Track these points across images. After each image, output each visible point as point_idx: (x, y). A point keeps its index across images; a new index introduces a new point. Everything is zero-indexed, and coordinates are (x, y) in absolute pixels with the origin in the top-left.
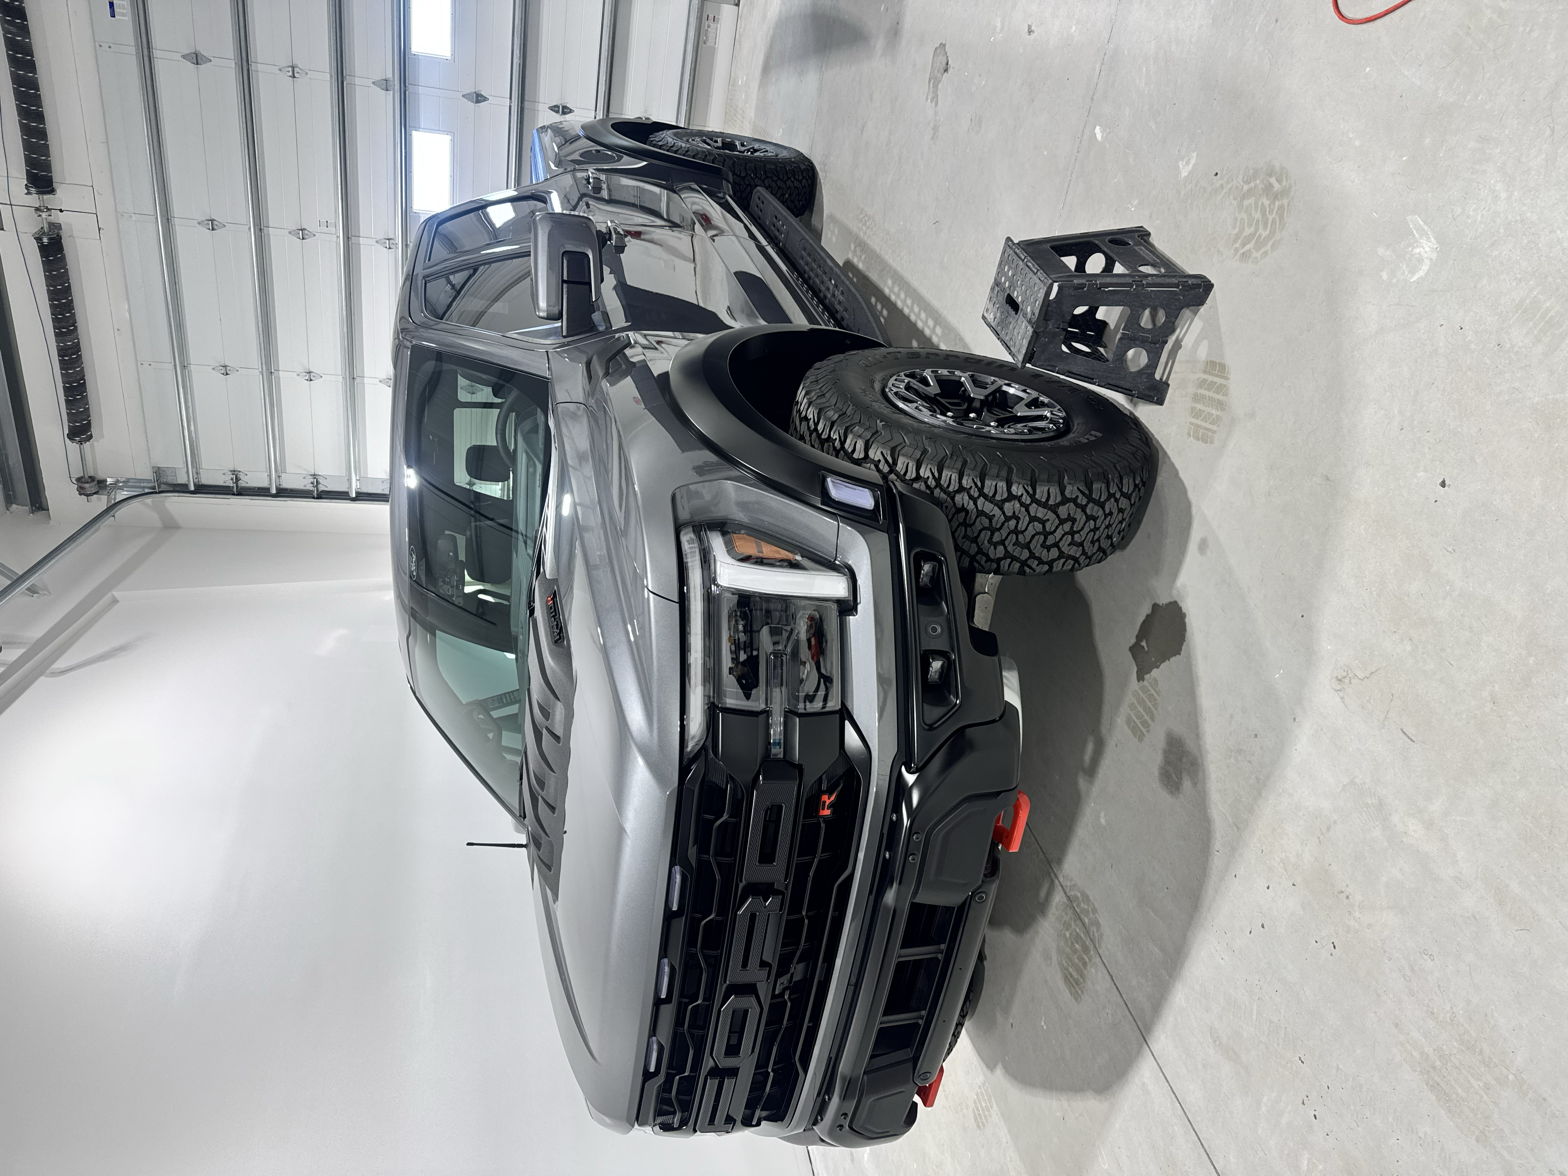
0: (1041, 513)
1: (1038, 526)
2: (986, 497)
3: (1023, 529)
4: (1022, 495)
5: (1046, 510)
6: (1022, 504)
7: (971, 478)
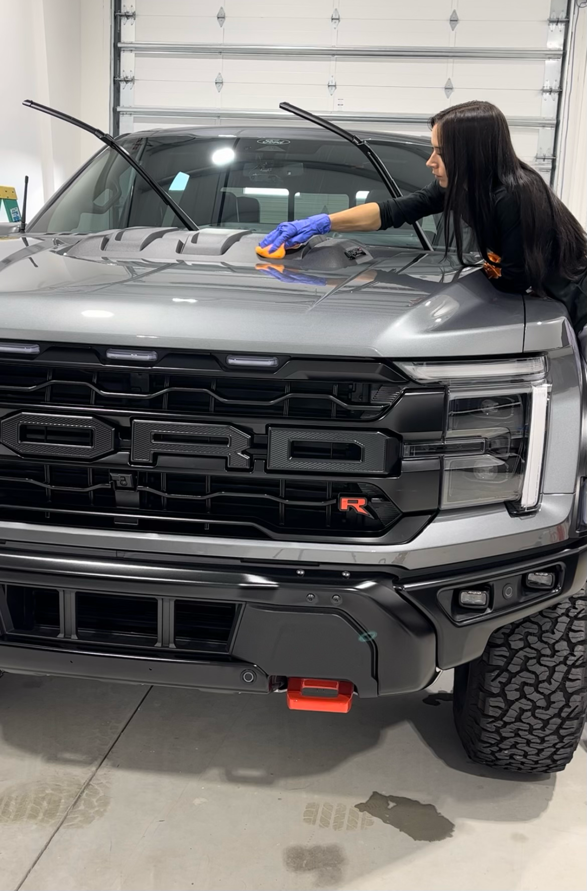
0: (558, 676)
1: (543, 677)
2: (571, 623)
3: (542, 662)
4: (575, 656)
5: (560, 680)
6: (566, 658)
7: (584, 607)
